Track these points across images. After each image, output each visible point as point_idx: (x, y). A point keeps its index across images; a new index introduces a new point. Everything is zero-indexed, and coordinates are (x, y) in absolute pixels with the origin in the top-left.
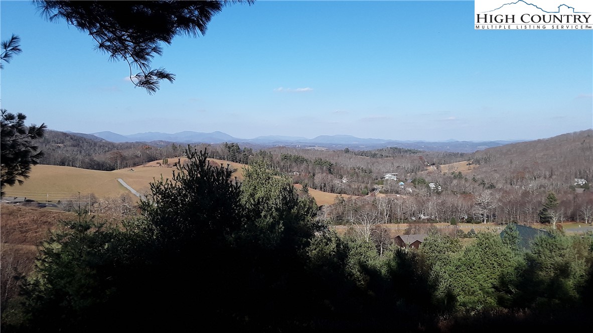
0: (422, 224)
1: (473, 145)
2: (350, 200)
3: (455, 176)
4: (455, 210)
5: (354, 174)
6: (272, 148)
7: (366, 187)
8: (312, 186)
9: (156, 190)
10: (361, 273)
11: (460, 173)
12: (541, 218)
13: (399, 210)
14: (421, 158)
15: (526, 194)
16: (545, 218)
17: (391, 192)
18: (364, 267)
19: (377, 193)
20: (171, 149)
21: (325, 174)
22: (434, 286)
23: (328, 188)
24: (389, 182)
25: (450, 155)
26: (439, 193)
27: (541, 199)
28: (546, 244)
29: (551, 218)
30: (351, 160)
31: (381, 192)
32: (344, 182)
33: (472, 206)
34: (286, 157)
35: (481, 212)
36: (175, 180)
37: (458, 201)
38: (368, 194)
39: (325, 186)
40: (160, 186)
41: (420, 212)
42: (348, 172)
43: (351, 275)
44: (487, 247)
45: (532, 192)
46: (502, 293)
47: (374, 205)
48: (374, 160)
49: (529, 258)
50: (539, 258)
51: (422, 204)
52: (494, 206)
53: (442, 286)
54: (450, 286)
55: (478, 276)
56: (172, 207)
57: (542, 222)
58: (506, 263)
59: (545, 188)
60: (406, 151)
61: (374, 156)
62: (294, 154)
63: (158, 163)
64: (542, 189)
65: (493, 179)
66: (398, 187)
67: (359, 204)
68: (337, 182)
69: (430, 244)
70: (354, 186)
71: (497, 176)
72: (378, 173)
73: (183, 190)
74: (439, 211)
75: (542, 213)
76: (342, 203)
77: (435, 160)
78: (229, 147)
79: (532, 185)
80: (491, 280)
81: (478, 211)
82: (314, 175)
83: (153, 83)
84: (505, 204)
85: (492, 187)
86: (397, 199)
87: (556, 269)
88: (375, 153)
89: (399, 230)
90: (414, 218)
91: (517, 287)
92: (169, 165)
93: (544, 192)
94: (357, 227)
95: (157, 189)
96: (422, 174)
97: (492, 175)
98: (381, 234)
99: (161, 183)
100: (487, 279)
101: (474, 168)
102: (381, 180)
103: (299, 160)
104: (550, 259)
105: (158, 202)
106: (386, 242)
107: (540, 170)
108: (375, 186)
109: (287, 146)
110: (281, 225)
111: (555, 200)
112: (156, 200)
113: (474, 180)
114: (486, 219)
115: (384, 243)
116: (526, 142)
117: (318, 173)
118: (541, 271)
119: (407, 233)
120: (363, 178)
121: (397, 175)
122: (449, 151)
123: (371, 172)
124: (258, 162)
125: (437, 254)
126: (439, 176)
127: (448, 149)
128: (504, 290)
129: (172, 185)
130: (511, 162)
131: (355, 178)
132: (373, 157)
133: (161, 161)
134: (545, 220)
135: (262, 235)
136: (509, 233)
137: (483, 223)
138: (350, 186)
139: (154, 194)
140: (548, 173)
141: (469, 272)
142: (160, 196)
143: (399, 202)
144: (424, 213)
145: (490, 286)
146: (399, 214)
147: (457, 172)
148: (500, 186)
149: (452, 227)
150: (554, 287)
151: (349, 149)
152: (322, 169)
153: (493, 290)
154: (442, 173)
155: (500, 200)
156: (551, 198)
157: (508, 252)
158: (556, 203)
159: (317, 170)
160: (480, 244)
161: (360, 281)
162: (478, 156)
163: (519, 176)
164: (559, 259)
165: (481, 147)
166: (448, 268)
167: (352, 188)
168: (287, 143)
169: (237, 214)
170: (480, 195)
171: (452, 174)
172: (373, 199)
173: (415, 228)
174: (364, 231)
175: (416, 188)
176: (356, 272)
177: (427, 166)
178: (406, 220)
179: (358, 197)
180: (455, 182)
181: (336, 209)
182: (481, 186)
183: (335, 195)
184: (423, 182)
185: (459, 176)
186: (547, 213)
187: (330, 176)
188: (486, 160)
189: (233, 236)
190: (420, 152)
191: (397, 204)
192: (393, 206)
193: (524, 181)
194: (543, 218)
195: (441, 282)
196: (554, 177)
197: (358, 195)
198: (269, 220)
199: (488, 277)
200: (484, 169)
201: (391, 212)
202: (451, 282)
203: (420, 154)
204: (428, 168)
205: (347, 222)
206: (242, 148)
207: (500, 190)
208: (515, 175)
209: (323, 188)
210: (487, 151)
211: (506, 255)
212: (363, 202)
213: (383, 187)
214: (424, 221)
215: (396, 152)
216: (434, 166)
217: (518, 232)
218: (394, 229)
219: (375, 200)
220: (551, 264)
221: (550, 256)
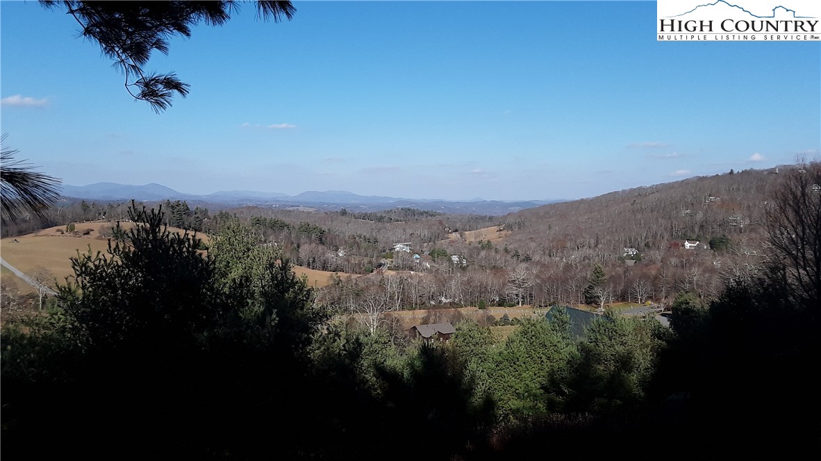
0: (444, 310)
1: (505, 205)
2: (349, 280)
3: (482, 246)
4: (483, 290)
5: (354, 244)
6: (237, 209)
7: (370, 262)
8: (295, 261)
9: (81, 269)
10: (377, 379)
11: (489, 242)
12: (586, 297)
13: (413, 291)
14: (441, 222)
15: (568, 267)
16: (590, 298)
17: (404, 268)
18: (381, 371)
19: (384, 269)
20: (79, 210)
21: (314, 245)
22: (470, 391)
23: (318, 264)
24: (400, 255)
25: (476, 219)
26: (464, 269)
27: (587, 274)
28: (605, 330)
29: (598, 297)
30: (349, 225)
31: (389, 268)
32: (341, 255)
33: (504, 284)
34: (258, 222)
35: (515, 292)
36: (111, 253)
37: (487, 278)
38: (372, 272)
39: (314, 261)
40: (87, 262)
41: (441, 294)
42: (346, 241)
43: (365, 381)
44: (533, 336)
45: (576, 265)
46: (553, 395)
47: (382, 285)
48: (380, 225)
49: (583, 349)
50: (597, 347)
51: (442, 283)
52: (530, 284)
53: (480, 390)
54: (489, 389)
55: (524, 375)
56: (106, 295)
57: (588, 303)
58: (556, 356)
59: (589, 260)
60: (422, 214)
61: (380, 219)
62: (270, 216)
63: (58, 230)
64: (587, 261)
65: (529, 249)
66: (412, 261)
67: (362, 285)
68: (330, 255)
69: (464, 335)
70: (355, 260)
71: (533, 245)
72: (386, 243)
73: (123, 268)
74: (465, 293)
75: (587, 292)
76: (338, 284)
77: (458, 225)
78: (172, 207)
79: (575, 256)
80: (539, 379)
81: (512, 291)
82: (298, 247)
83: (162, 95)
84: (544, 281)
85: (527, 259)
86: (411, 277)
87: (616, 361)
88: (381, 216)
89: (414, 318)
90: (433, 303)
91: (570, 386)
92: (76, 233)
93: (589, 265)
94: (360, 317)
95: (82, 267)
96: (441, 244)
97: (527, 244)
98: (392, 324)
99: (89, 257)
100: (534, 377)
101: (506, 235)
102: (390, 253)
103: (277, 226)
104: (610, 349)
105: (84, 287)
106: (398, 336)
107: (583, 237)
108: (382, 261)
109: (259, 205)
110: (274, 316)
111: (603, 275)
112: (80, 283)
113: (506, 251)
114: (521, 300)
115: (395, 337)
116: (566, 203)
117: (305, 243)
118: (599, 364)
119: (425, 321)
120: (365, 250)
121: (410, 245)
122: (475, 214)
123: (376, 241)
124: (232, 226)
125: (473, 347)
126: (464, 246)
127: (474, 211)
128: (554, 391)
129: (105, 261)
130: (550, 228)
131: (355, 250)
132: (379, 221)
133: (64, 228)
134: (591, 300)
135: (249, 331)
136: (558, 317)
137: (517, 306)
138: (349, 261)
139: (78, 276)
140: (593, 241)
141: (512, 369)
142: (87, 278)
143: (415, 282)
144: (446, 296)
145: (538, 387)
146: (414, 297)
147: (485, 241)
148: (536, 258)
149: (481, 311)
150: (615, 384)
151: (346, 210)
152: (310, 238)
153: (542, 391)
154: (467, 242)
155: (537, 276)
156: (598, 273)
157: (559, 342)
158: (604, 278)
159: (303, 238)
160: (525, 333)
161: (376, 390)
162: (511, 220)
163: (559, 246)
164: (620, 348)
165: (512, 208)
166: (487, 365)
167: (352, 264)
168: (259, 201)
169: (209, 302)
170: (514, 270)
171: (480, 243)
172: (380, 278)
173: (435, 315)
174: (369, 322)
175: (434, 261)
176: (370, 377)
177: (449, 232)
178: (422, 305)
179: (359, 275)
180: (483, 253)
181: (330, 293)
182: (515, 258)
183: (329, 273)
184: (444, 255)
185: (488, 246)
186: (593, 291)
187: (320, 247)
188: (519, 225)
189: (205, 334)
190: (440, 214)
191: (412, 284)
192: (406, 287)
193: (565, 252)
194: (589, 298)
195: (478, 384)
196: (600, 246)
197: (360, 273)
198: (258, 308)
199: (535, 374)
200: (518, 237)
201: (404, 295)
202: (490, 383)
203: (439, 218)
204: (450, 236)
205: (346, 310)
206: (192, 208)
207: (538, 263)
208: (554, 244)
209: (311, 264)
210: (520, 214)
211: (556, 345)
212: (367, 282)
213: (392, 262)
214: (446, 306)
215: (410, 214)
216: (457, 233)
217: (568, 316)
218: (410, 317)
219: (382, 280)
220: (612, 355)
221: (609, 345)
